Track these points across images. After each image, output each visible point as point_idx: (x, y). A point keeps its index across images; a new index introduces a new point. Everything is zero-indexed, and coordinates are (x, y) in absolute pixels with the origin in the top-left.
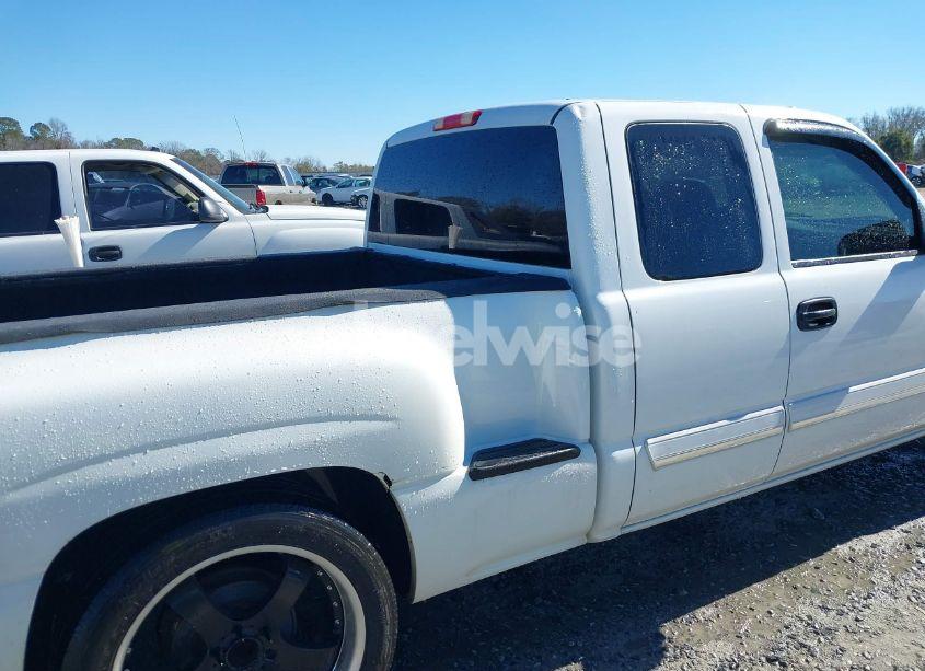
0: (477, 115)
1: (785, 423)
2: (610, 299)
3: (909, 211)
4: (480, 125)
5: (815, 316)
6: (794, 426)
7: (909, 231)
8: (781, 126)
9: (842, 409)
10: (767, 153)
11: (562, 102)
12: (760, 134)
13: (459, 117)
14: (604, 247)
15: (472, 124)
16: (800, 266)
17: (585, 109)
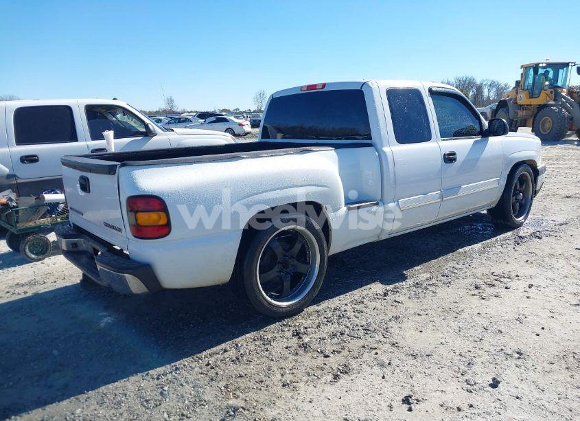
0: (324, 85)
1: (441, 197)
2: (386, 149)
3: (477, 121)
4: (326, 89)
5: (450, 158)
6: (444, 199)
7: (478, 129)
8: (433, 89)
9: (460, 194)
10: (430, 99)
11: (364, 81)
12: (428, 92)
13: (315, 85)
14: (383, 132)
15: (322, 88)
16: (443, 140)
17: (373, 83)
